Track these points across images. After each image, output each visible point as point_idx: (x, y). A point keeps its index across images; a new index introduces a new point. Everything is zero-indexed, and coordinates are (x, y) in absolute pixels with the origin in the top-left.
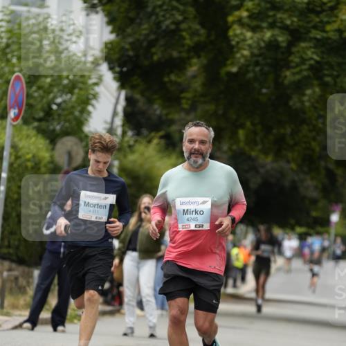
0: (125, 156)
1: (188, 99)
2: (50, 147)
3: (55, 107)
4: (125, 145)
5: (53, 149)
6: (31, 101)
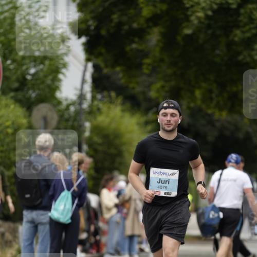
0: (95, 118)
1: (149, 65)
2: (27, 114)
3: (29, 77)
4: (95, 108)
5: (30, 116)
6: (7, 74)
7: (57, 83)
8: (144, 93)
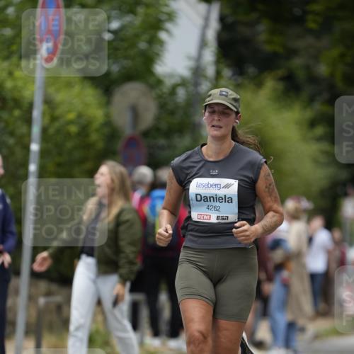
7: (156, 48)
8: (308, 68)
